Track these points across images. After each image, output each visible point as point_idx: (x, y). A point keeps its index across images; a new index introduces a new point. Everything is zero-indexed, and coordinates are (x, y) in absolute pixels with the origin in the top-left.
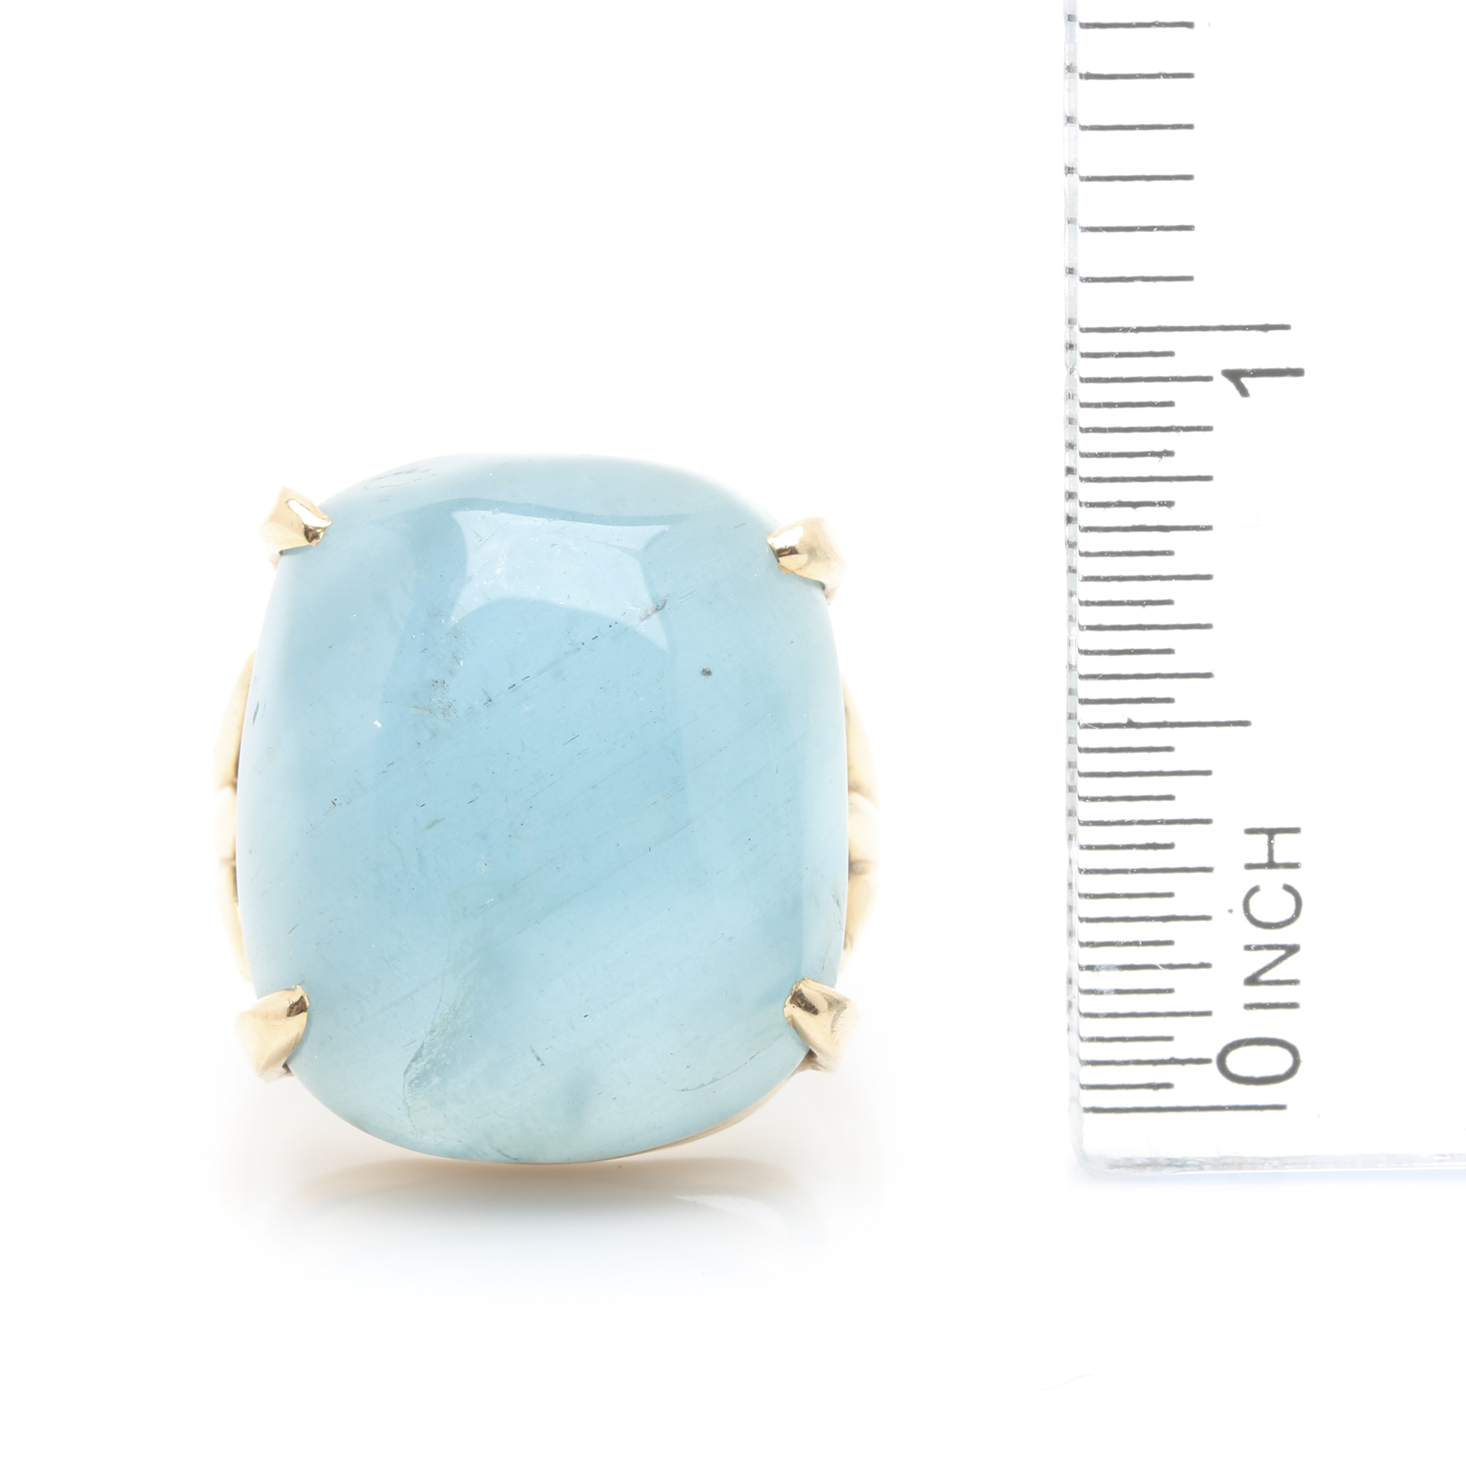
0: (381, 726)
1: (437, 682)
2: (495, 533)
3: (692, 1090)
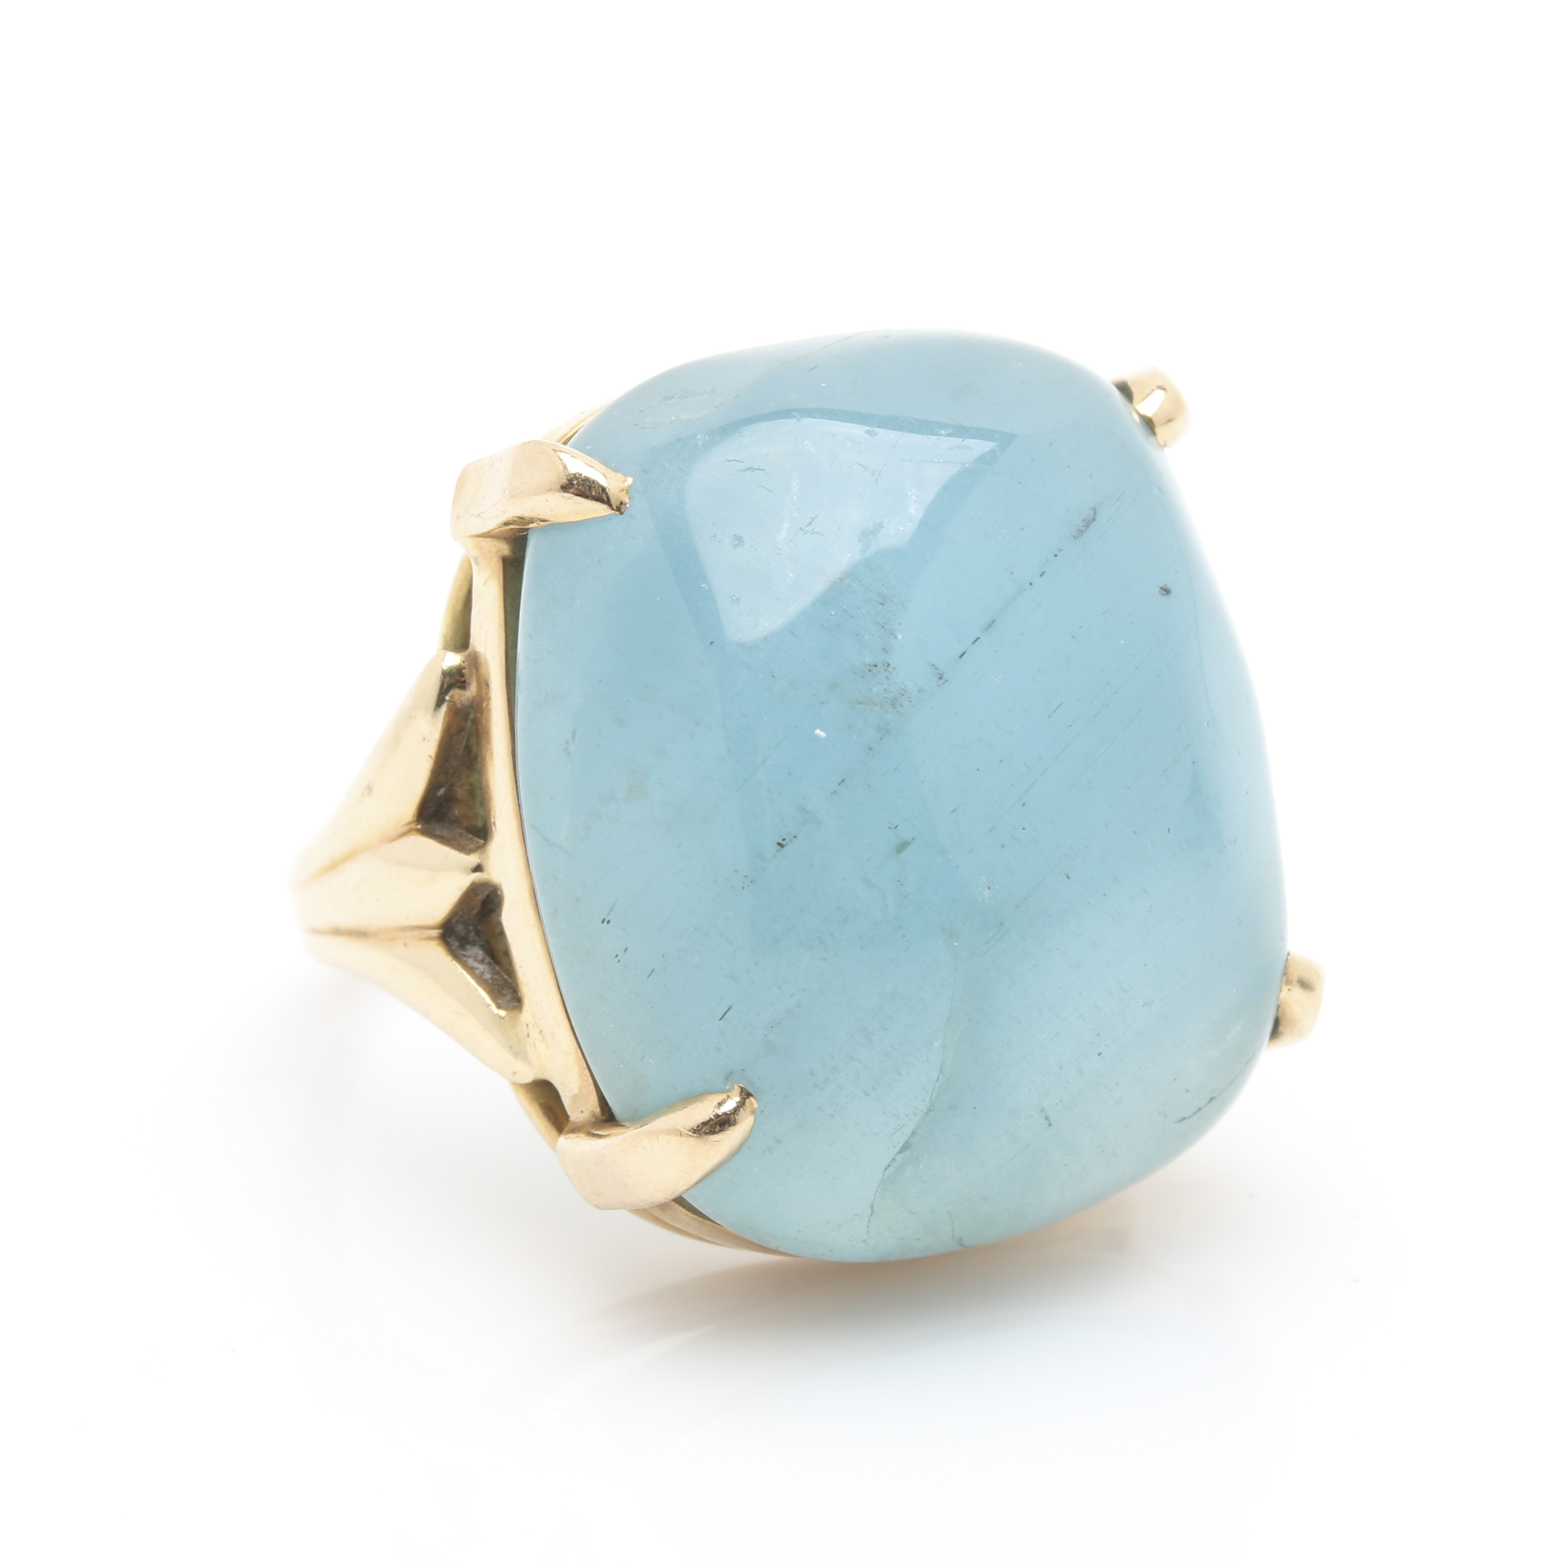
0: (825, 735)
1: (876, 666)
2: (886, 461)
3: (1189, 1117)
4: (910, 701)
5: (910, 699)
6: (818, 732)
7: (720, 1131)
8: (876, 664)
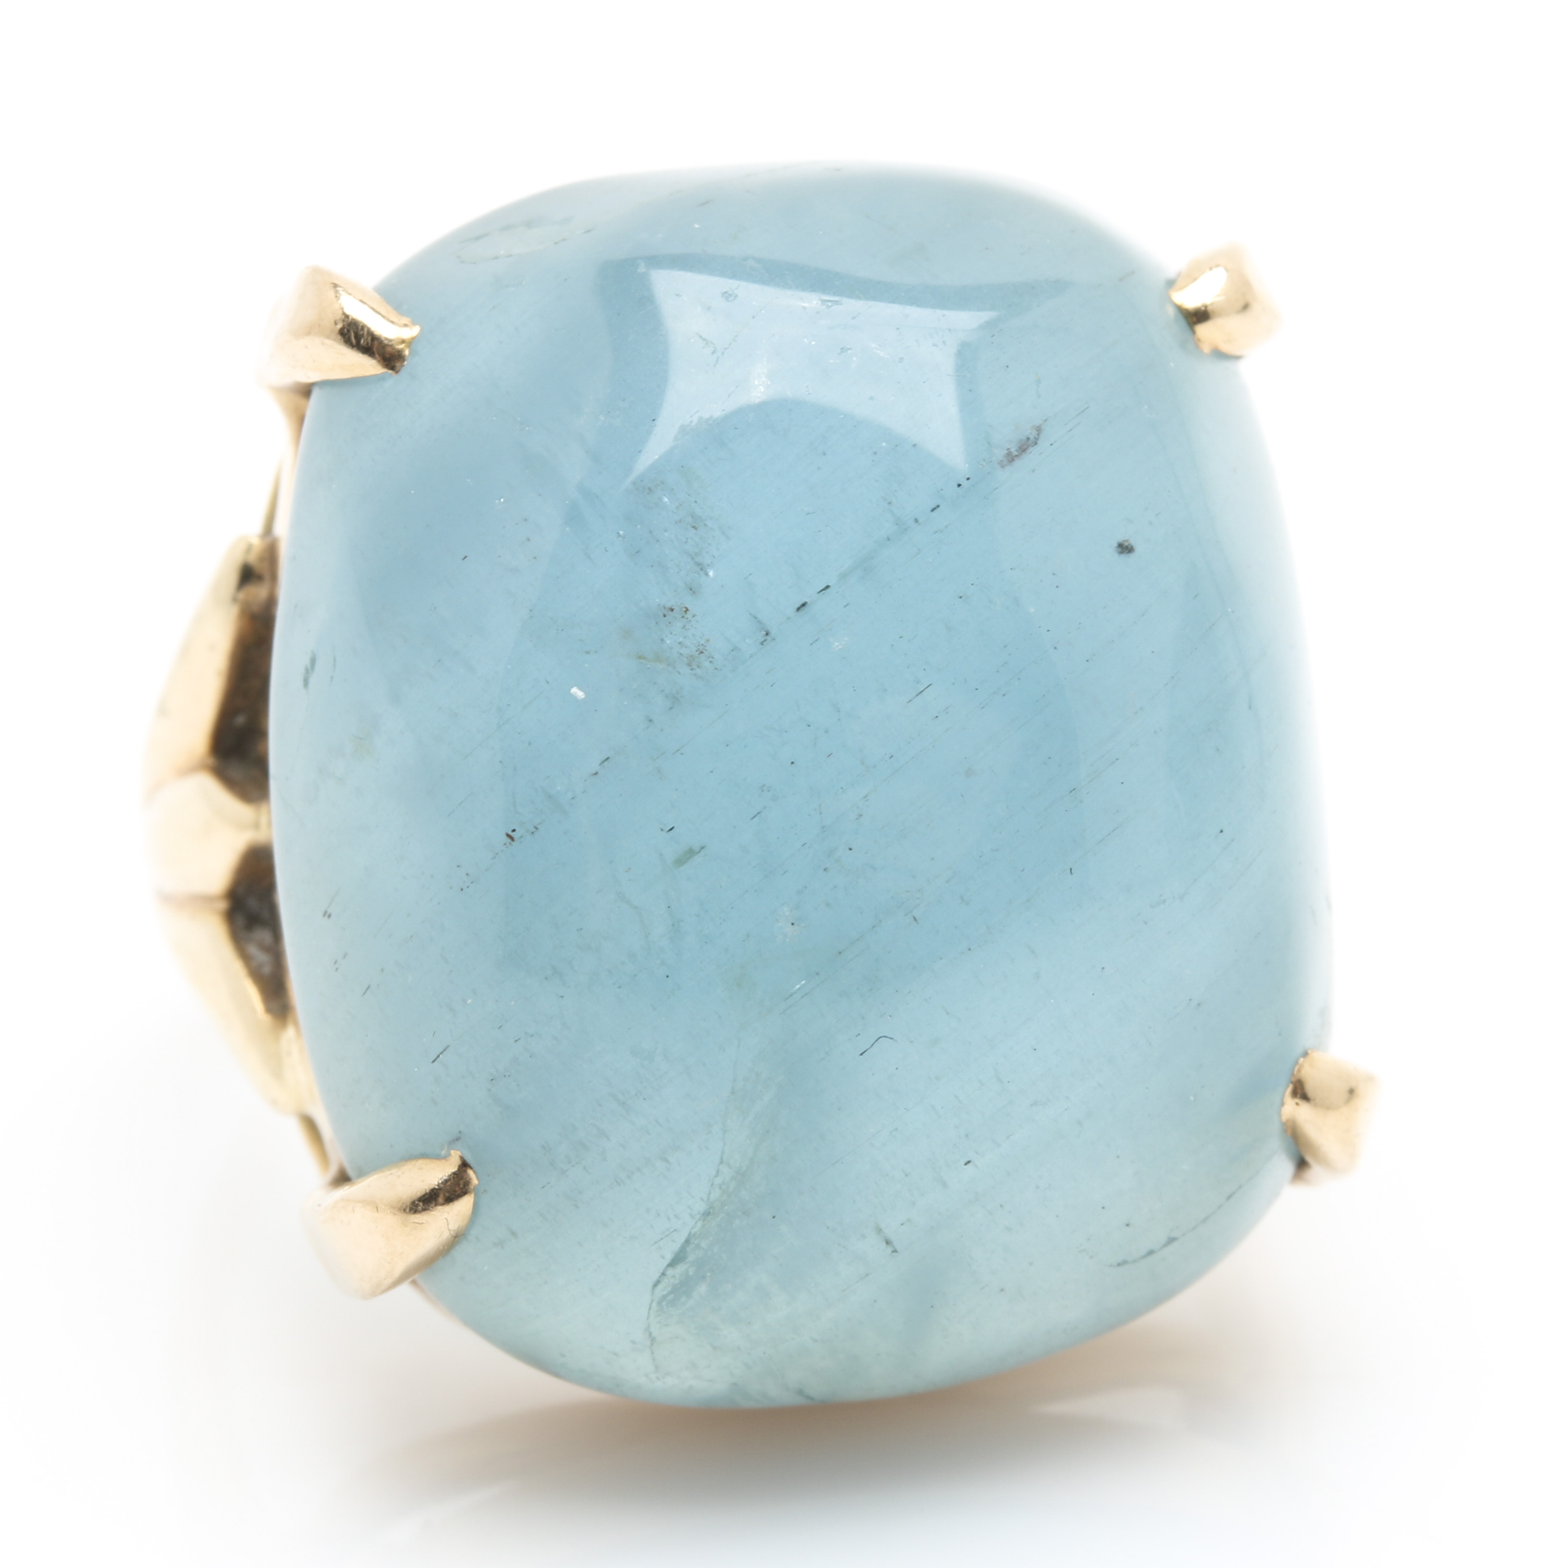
0: (584, 696)
1: (672, 610)
2: (737, 336)
3: (1134, 1261)
4: (711, 662)
5: (711, 659)
6: (574, 690)
7: (424, 1210)
8: (673, 607)
